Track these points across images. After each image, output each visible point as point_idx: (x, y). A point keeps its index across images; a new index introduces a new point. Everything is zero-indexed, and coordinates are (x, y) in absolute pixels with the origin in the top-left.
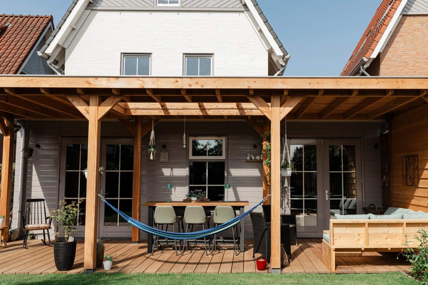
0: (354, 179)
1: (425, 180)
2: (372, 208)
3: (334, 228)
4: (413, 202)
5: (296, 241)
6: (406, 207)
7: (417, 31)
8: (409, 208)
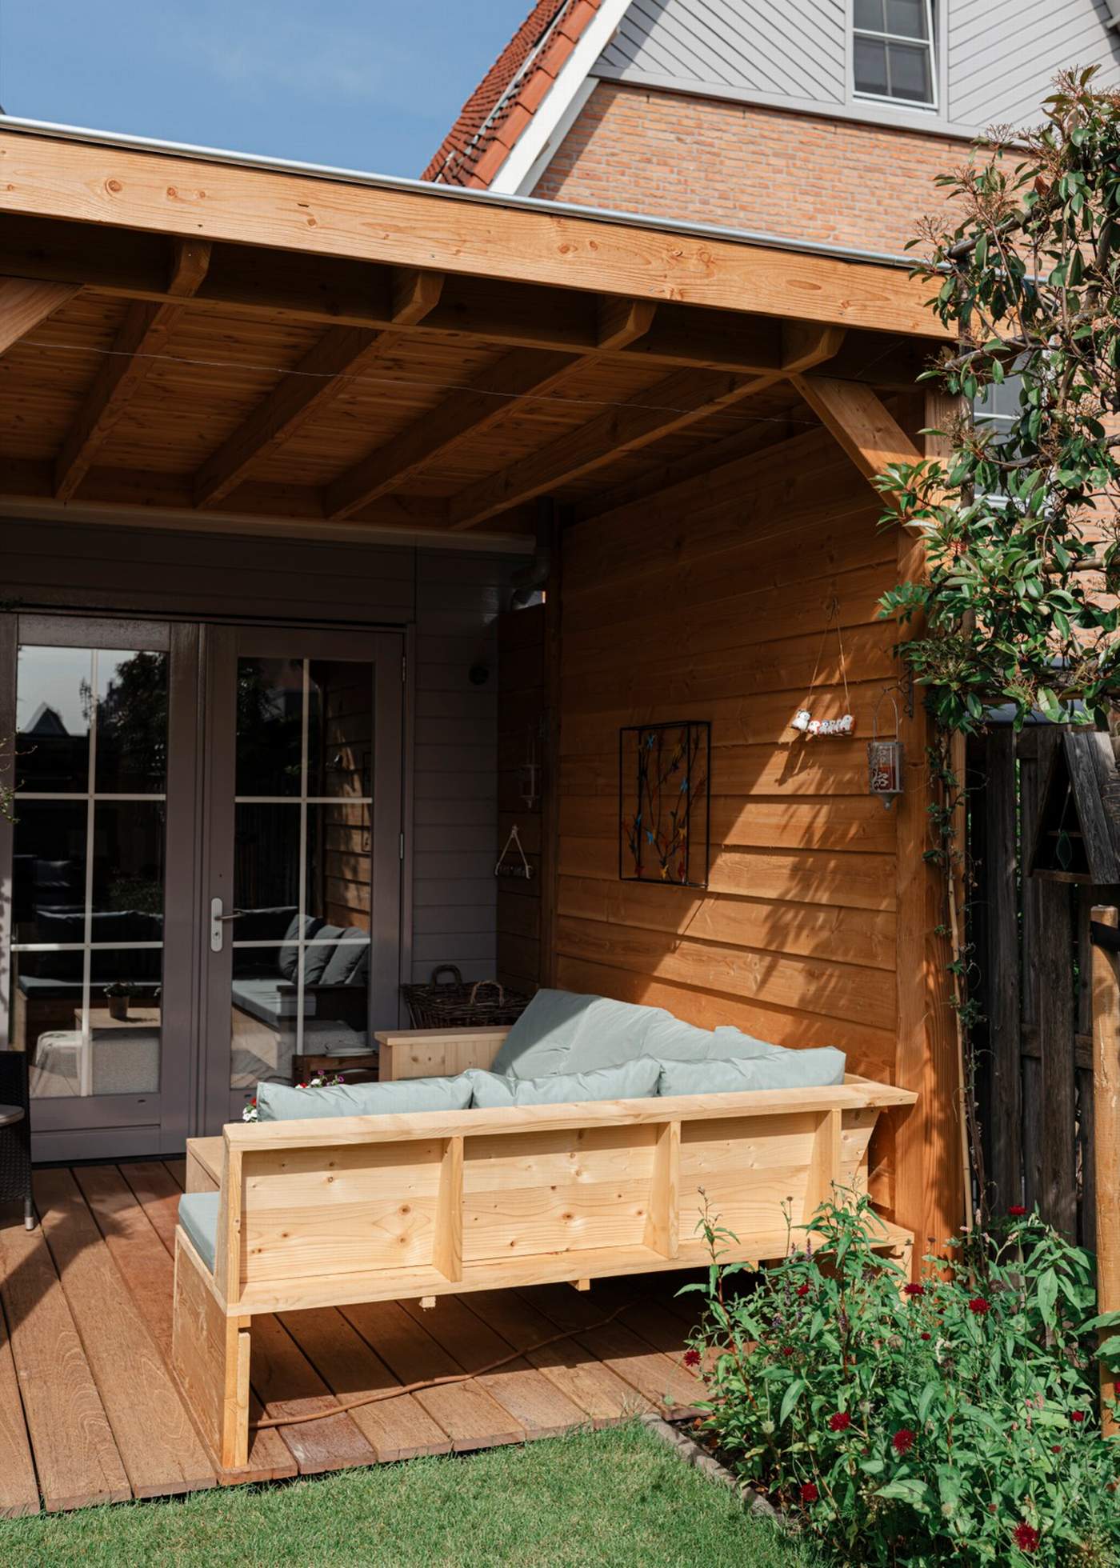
0: (354, 831)
1: (749, 857)
2: (448, 985)
3: (251, 1181)
4: (670, 966)
5: (28, 1204)
6: (628, 992)
7: (658, 164)
8: (646, 998)
